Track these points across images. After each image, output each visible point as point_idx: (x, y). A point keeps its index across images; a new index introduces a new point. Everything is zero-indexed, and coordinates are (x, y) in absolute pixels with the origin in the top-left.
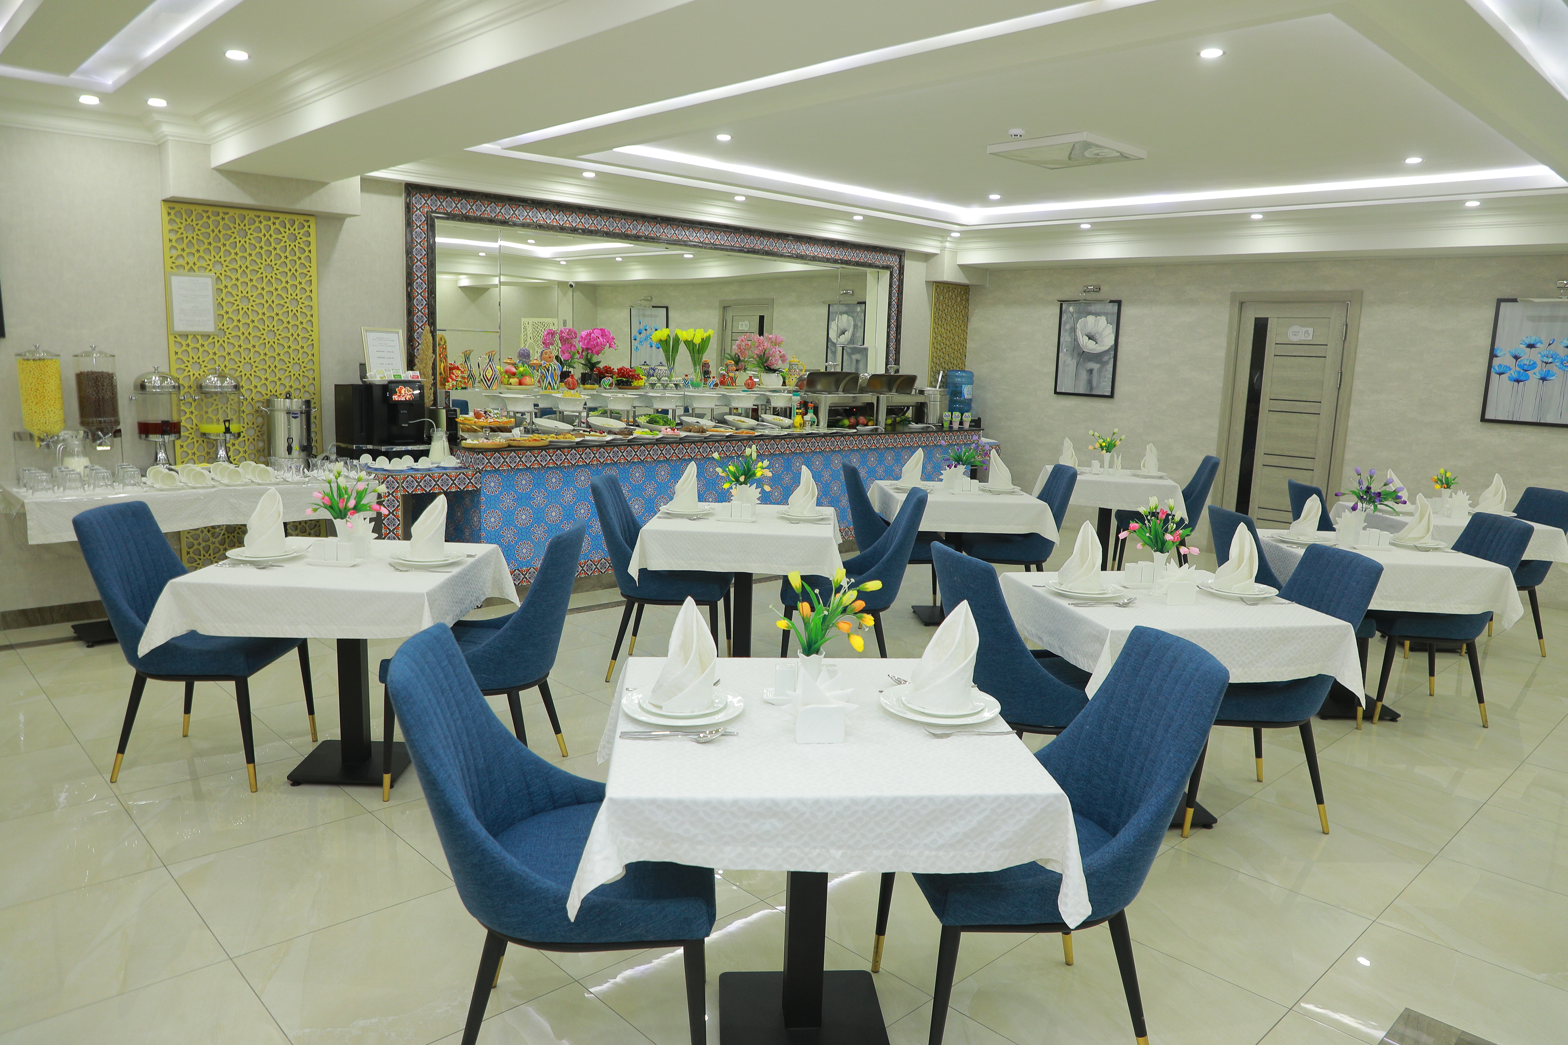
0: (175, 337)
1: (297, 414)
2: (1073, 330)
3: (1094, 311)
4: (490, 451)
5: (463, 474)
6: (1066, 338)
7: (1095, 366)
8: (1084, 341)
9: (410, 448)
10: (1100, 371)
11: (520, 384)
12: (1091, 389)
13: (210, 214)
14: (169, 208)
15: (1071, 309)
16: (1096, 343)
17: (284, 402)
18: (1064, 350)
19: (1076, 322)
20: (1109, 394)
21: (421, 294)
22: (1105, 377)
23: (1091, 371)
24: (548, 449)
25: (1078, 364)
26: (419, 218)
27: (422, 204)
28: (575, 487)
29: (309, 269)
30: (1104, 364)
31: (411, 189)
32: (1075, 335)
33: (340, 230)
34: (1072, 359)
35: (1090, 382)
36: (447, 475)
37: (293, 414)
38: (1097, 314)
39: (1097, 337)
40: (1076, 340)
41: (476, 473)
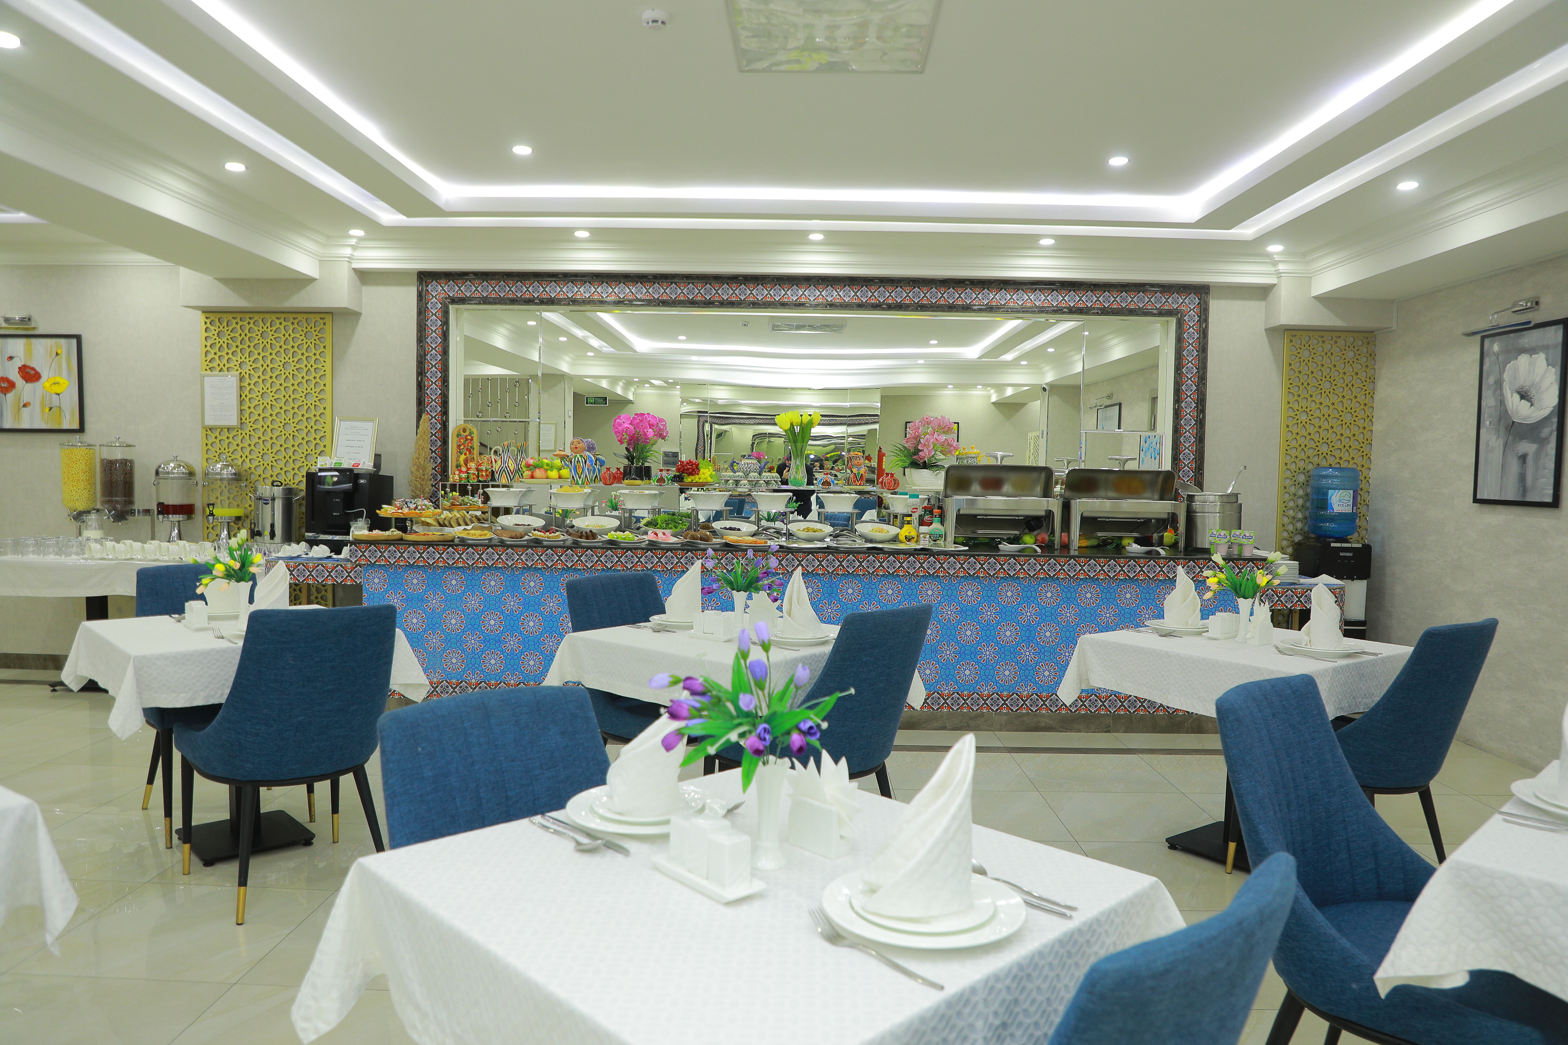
0: (206, 430)
1: (268, 500)
2: (1499, 384)
3: (1527, 346)
4: (365, 543)
5: (341, 566)
6: (1489, 401)
7: (1528, 447)
8: (1514, 402)
9: (330, 537)
10: (1537, 455)
11: (532, 477)
12: (1525, 491)
13: (238, 320)
14: (206, 318)
15: (1496, 348)
16: (1532, 405)
17: (271, 489)
18: (1486, 422)
19: (1502, 371)
20: (1549, 499)
21: (435, 383)
22: (1545, 468)
23: (1523, 458)
24: (437, 545)
25: (1505, 445)
26: (434, 307)
27: (438, 291)
28: (482, 593)
29: (323, 364)
30: (1542, 442)
31: (425, 277)
32: (1502, 394)
33: (357, 325)
34: (1498, 438)
35: (1522, 478)
36: (322, 566)
37: (264, 500)
38: (1531, 351)
39: (1533, 392)
40: (1502, 402)
41: (356, 567)
